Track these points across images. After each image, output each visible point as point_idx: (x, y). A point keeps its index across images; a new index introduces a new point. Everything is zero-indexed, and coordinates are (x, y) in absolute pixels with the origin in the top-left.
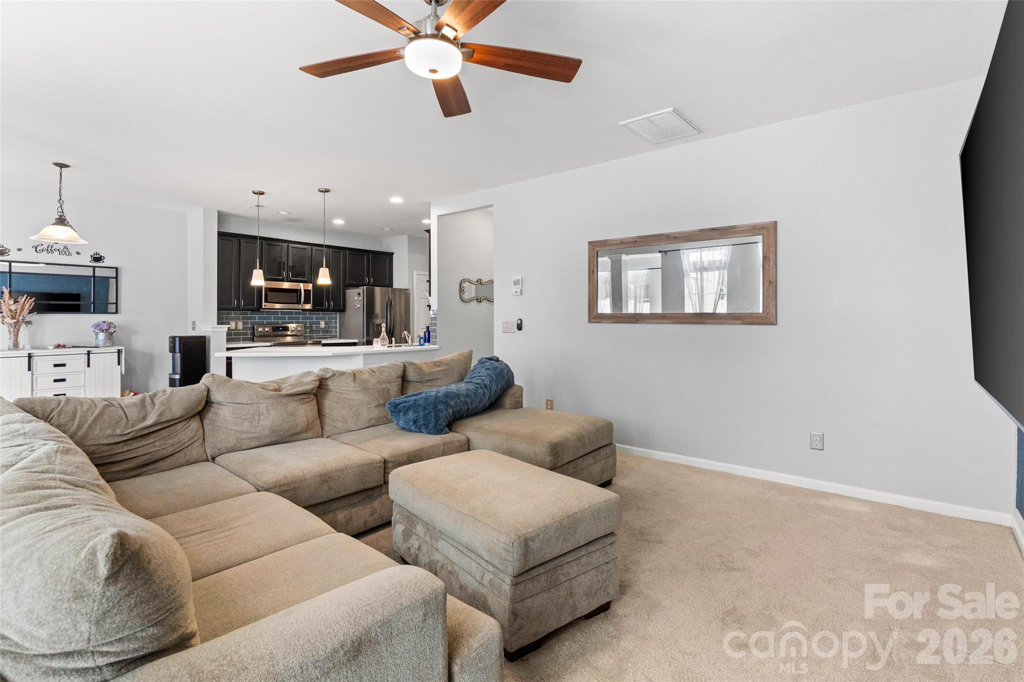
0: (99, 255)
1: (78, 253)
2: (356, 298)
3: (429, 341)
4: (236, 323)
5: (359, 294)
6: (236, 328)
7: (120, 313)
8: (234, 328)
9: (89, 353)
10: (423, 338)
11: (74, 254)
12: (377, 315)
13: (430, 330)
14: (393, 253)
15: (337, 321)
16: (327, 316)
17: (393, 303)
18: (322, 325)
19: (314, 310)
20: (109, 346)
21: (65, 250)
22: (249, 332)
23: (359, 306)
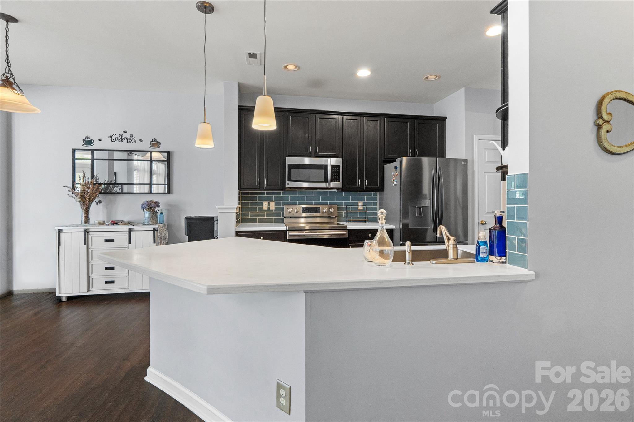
0: (156, 141)
1: (141, 140)
2: (393, 174)
3: (502, 253)
4: (269, 203)
5: (396, 168)
6: (269, 208)
7: (173, 193)
8: (267, 209)
9: (130, 230)
10: (486, 242)
11: (138, 141)
12: (426, 195)
13: (504, 224)
14: (447, 117)
15: (376, 203)
16: (366, 196)
17: (442, 181)
18: (360, 206)
19: (343, 189)
20: (151, 224)
21: (131, 138)
22: (282, 212)
23: (395, 183)
